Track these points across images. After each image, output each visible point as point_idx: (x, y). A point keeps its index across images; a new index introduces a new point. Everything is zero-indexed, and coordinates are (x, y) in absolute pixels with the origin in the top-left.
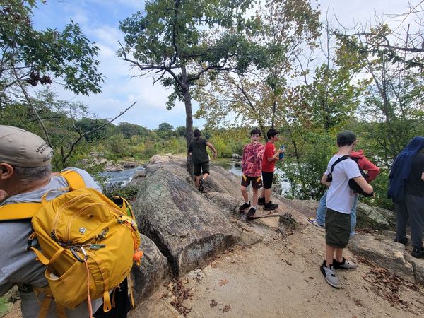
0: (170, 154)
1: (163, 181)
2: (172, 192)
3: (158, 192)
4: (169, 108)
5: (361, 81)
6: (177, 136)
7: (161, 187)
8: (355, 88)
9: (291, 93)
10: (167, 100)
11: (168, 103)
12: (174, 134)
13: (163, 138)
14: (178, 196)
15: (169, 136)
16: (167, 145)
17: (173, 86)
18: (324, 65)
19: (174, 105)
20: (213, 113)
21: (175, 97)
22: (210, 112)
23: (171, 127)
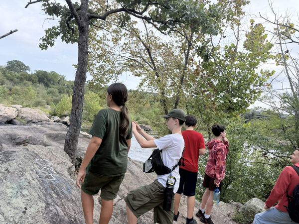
0: (18, 106)
1: (29, 178)
2: (48, 205)
3: (20, 202)
4: (43, 47)
5: (264, 71)
6: (33, 82)
7: (25, 192)
8: (259, 77)
9: (198, 66)
10: (44, 35)
11: (44, 40)
12: (30, 78)
13: (11, 80)
14: (62, 214)
15: (21, 80)
16: (16, 93)
17: (59, 18)
18: (233, 45)
19: (52, 45)
20: (101, 68)
21: (58, 34)
22: (98, 65)
23: (27, 68)
